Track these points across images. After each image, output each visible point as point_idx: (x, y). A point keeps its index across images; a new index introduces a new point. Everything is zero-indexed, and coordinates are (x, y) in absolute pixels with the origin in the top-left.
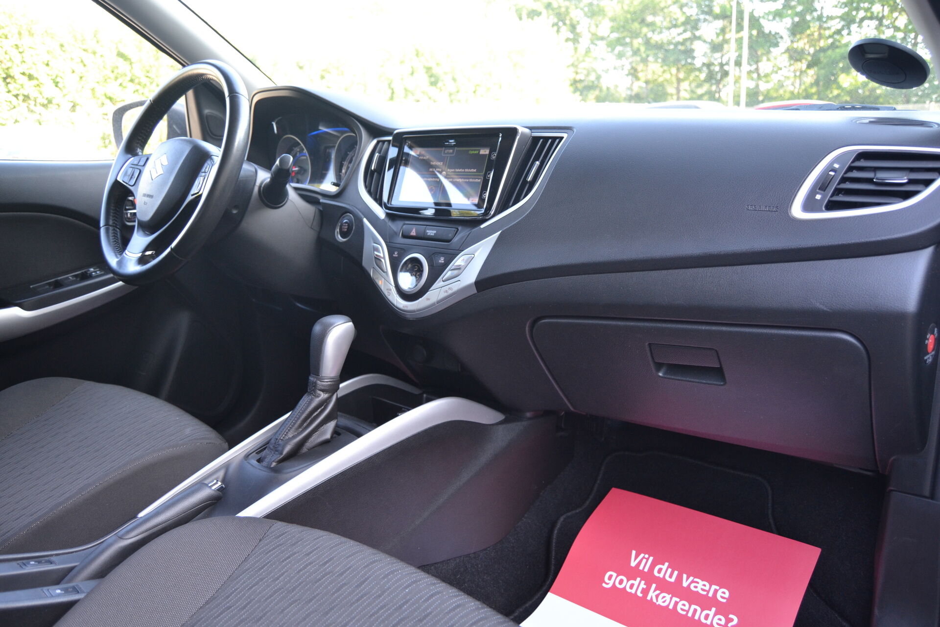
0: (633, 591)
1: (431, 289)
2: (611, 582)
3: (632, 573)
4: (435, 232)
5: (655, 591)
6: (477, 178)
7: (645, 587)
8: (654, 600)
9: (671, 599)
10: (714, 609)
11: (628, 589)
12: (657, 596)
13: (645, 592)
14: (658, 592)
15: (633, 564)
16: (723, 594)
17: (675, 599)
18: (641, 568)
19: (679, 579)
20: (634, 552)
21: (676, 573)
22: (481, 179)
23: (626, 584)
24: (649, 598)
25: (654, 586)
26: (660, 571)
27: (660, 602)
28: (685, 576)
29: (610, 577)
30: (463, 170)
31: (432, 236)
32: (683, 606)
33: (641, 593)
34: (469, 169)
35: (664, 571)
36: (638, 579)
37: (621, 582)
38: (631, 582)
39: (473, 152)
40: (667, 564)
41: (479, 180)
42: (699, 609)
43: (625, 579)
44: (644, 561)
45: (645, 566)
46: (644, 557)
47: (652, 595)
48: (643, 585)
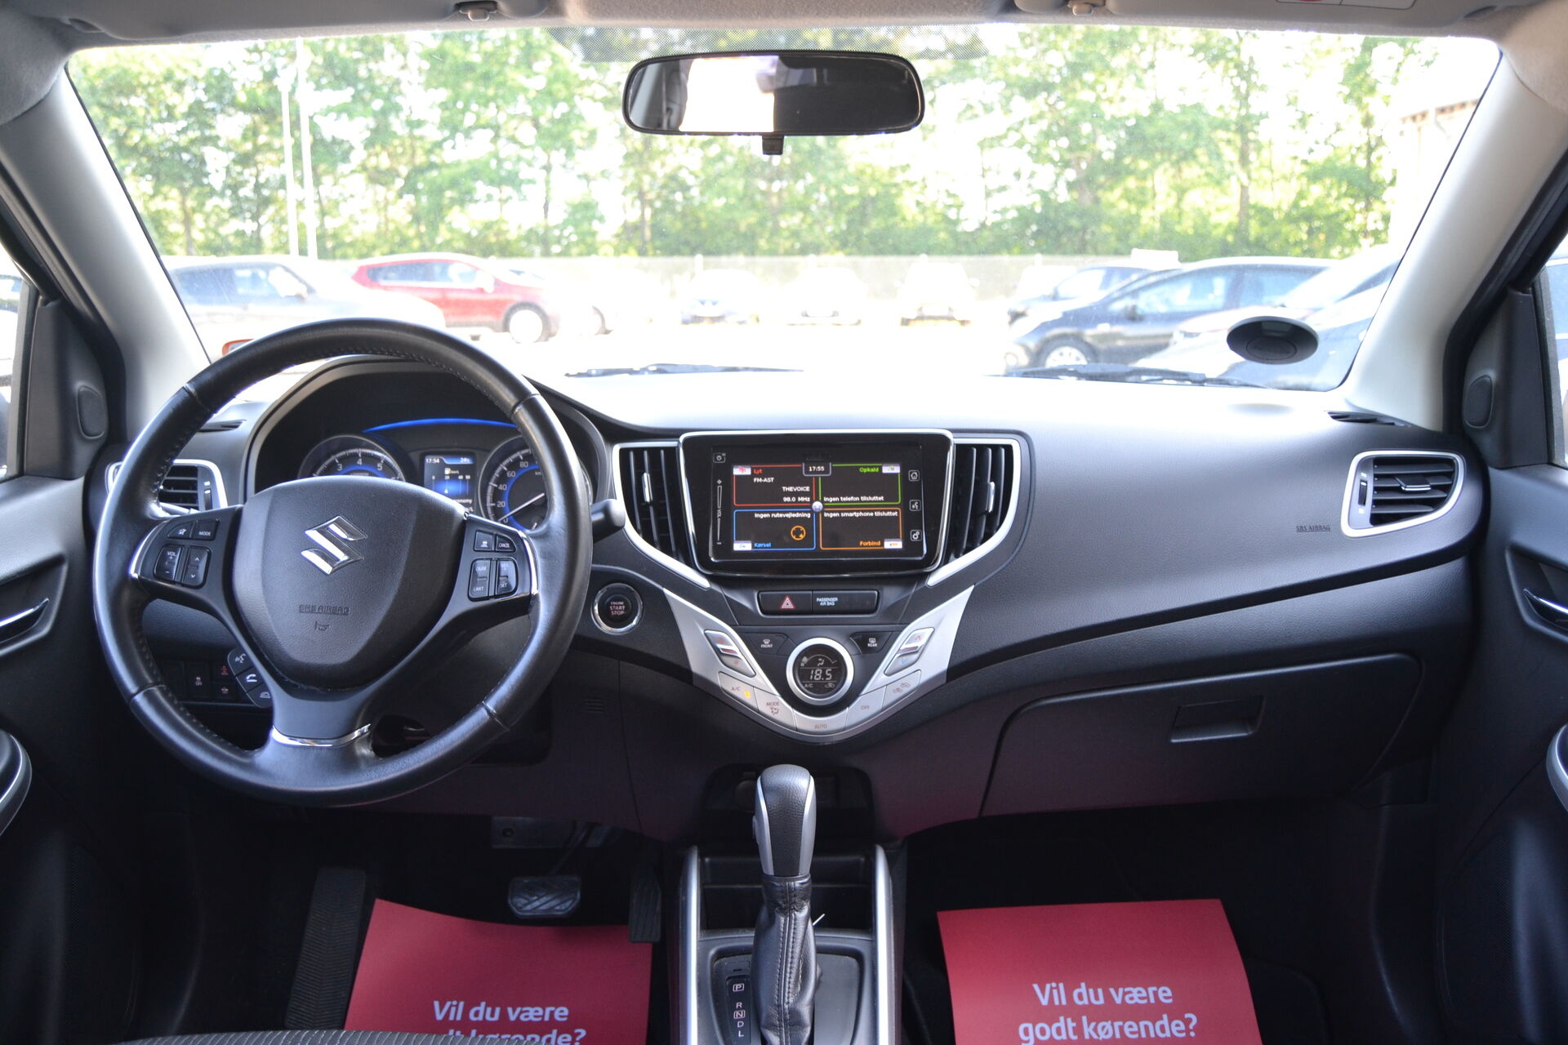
0: (1064, 1037)
1: (863, 692)
2: (1031, 1037)
3: (1051, 1014)
4: (836, 599)
5: (1089, 1024)
6: (889, 511)
7: (1074, 1024)
8: (1095, 1037)
9: (1112, 1025)
10: (1165, 1016)
11: (1057, 1037)
12: (1095, 1029)
13: (1078, 1030)
14: (1093, 1024)
15: (1044, 1002)
16: (1165, 994)
17: (1117, 1024)
18: (1057, 1002)
19: (1108, 996)
20: (1036, 987)
21: (1100, 991)
22: (898, 511)
23: (1051, 1032)
24: (1087, 1037)
25: (1084, 1019)
26: (1080, 996)
27: (1102, 1036)
28: (1112, 991)
29: (1026, 1032)
30: (857, 499)
31: (831, 606)
32: (1130, 1029)
33: (1075, 1034)
34: (867, 496)
35: (1085, 995)
36: (1062, 1019)
37: (1043, 1032)
38: (1055, 1026)
39: (868, 470)
40: (1083, 985)
41: (895, 514)
42: (1149, 1024)
43: (1045, 1026)
44: (1055, 992)
45: (1060, 998)
46: (1052, 988)
47: (1088, 1031)
48: (1071, 1025)
